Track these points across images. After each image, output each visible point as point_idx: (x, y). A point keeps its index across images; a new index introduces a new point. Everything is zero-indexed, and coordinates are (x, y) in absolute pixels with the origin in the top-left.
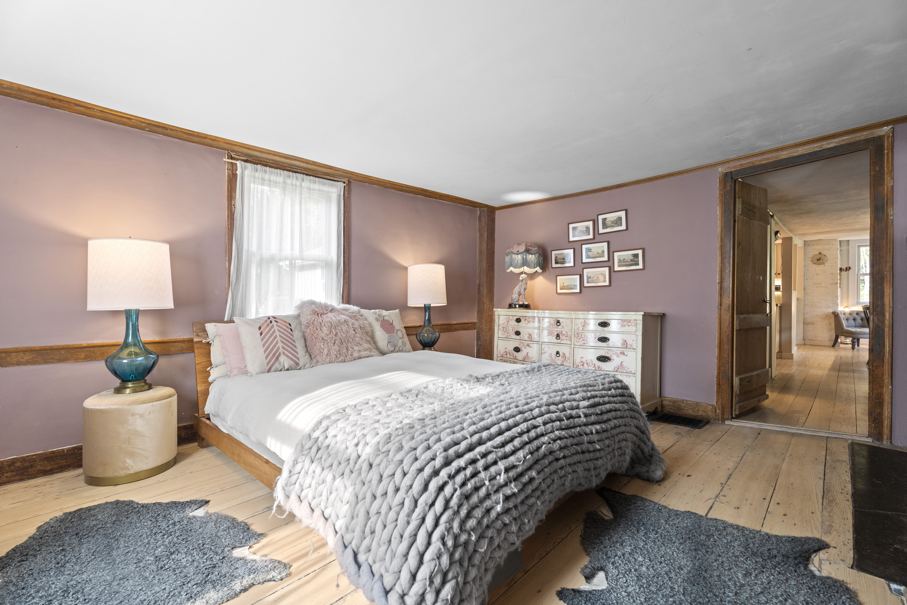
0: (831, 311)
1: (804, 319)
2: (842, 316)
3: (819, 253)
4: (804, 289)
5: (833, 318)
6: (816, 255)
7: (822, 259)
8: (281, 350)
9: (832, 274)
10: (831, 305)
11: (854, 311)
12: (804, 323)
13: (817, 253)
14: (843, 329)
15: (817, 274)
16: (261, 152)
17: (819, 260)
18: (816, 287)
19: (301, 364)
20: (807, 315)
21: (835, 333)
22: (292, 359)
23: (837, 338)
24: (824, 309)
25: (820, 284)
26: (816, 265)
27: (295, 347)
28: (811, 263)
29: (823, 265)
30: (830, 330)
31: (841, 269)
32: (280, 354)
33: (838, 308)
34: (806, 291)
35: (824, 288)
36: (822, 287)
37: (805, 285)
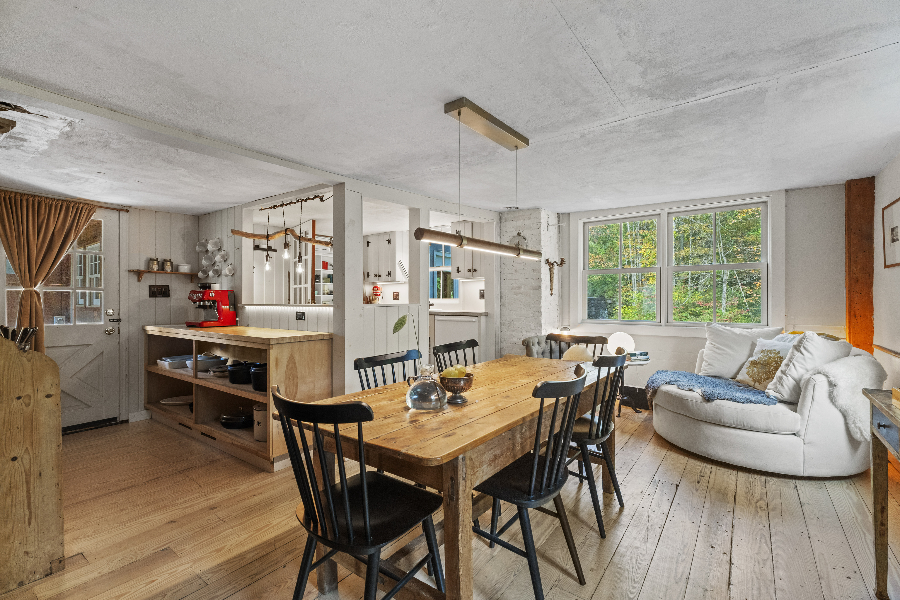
0: (533, 335)
1: (501, 350)
2: (535, 348)
4: (501, 298)
6: (514, 237)
9: (533, 270)
13: (516, 234)
15: (516, 271)
18: (515, 294)
20: (504, 343)
31: (549, 262)
33: (541, 331)
34: (502, 300)
35: (524, 296)
36: (522, 294)
37: (502, 291)
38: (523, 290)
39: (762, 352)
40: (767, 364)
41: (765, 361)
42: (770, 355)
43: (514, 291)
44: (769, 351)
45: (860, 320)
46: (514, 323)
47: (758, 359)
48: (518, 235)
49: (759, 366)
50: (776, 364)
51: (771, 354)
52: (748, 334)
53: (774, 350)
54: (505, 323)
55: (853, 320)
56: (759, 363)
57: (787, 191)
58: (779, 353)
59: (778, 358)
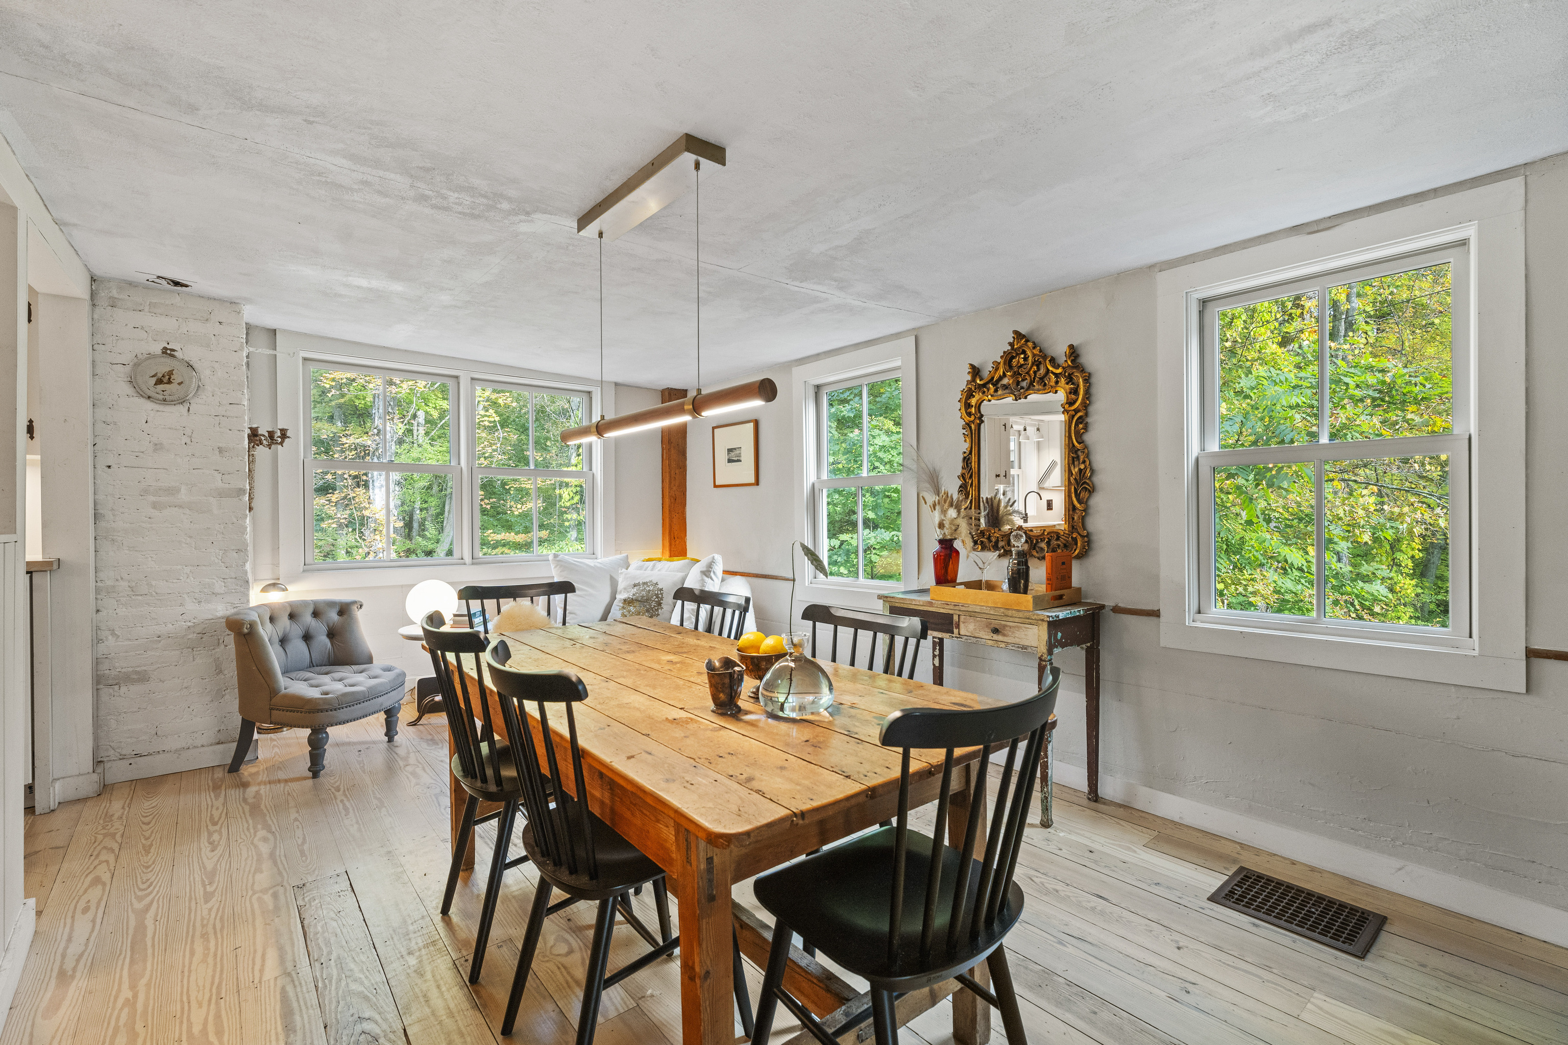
0: (221, 609)
1: (97, 662)
2: (266, 632)
3: (165, 351)
4: (97, 516)
5: (232, 646)
6: (151, 356)
7: (176, 378)
9: (221, 450)
10: (219, 587)
11: (305, 604)
12: (99, 681)
13: (157, 349)
14: (273, 691)
15: (158, 447)
17: (163, 380)
18: (155, 506)
20: (111, 641)
21: (241, 710)
23: (247, 728)
24: (191, 607)
25: (172, 491)
26: (149, 405)
28: (128, 390)
29: (182, 409)
30: (219, 694)
31: (254, 435)
33: (248, 595)
34: (102, 524)
35: (188, 511)
36: (180, 507)
37: (101, 497)
38: (184, 496)
39: (635, 585)
40: (647, 600)
41: (643, 597)
42: (648, 589)
43: (152, 498)
44: (644, 583)
45: (677, 542)
46: (154, 583)
47: (634, 595)
48: (163, 353)
49: (637, 604)
50: (658, 597)
51: (648, 586)
52: (599, 565)
53: (651, 581)
54: (114, 587)
55: (673, 543)
56: (636, 600)
57: (616, 384)
58: (657, 584)
59: (658, 590)
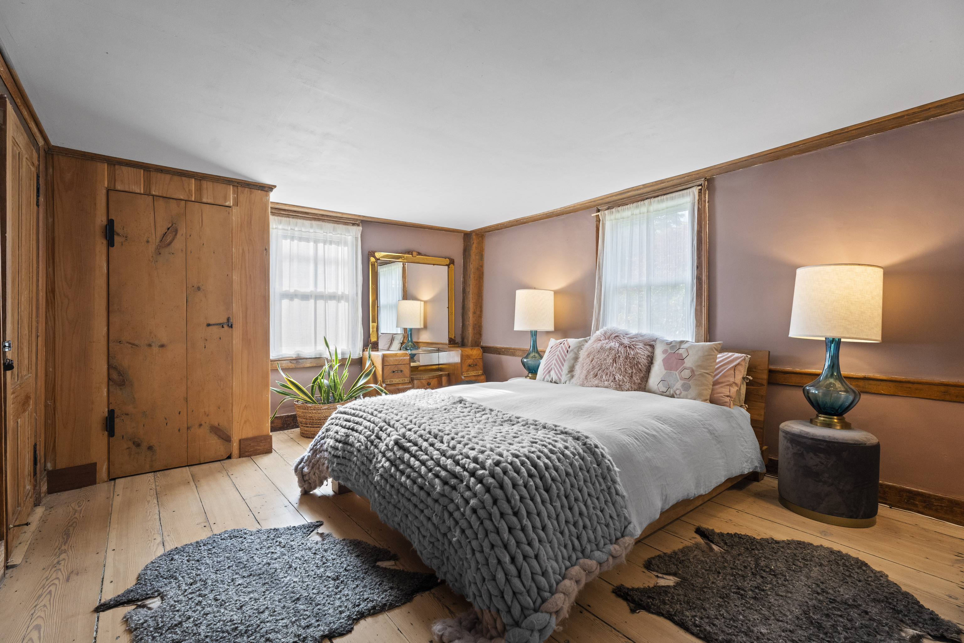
8: (553, 366)
16: (638, 190)
19: (563, 381)
22: (557, 375)
27: (563, 365)
32: (552, 369)
